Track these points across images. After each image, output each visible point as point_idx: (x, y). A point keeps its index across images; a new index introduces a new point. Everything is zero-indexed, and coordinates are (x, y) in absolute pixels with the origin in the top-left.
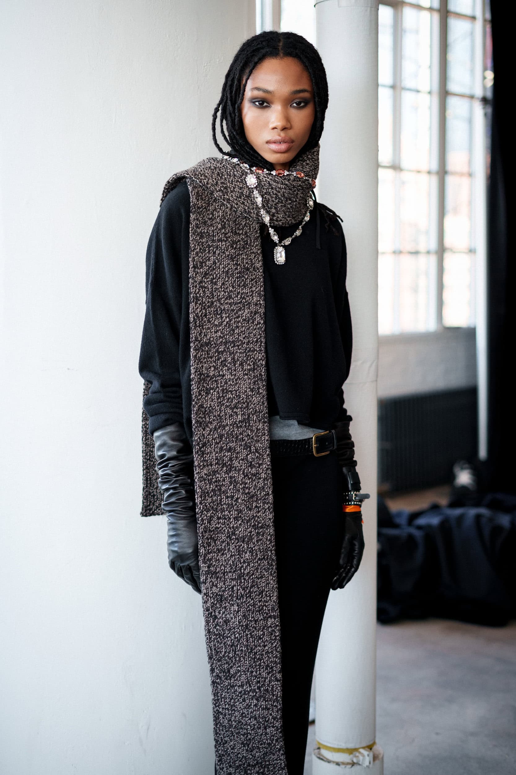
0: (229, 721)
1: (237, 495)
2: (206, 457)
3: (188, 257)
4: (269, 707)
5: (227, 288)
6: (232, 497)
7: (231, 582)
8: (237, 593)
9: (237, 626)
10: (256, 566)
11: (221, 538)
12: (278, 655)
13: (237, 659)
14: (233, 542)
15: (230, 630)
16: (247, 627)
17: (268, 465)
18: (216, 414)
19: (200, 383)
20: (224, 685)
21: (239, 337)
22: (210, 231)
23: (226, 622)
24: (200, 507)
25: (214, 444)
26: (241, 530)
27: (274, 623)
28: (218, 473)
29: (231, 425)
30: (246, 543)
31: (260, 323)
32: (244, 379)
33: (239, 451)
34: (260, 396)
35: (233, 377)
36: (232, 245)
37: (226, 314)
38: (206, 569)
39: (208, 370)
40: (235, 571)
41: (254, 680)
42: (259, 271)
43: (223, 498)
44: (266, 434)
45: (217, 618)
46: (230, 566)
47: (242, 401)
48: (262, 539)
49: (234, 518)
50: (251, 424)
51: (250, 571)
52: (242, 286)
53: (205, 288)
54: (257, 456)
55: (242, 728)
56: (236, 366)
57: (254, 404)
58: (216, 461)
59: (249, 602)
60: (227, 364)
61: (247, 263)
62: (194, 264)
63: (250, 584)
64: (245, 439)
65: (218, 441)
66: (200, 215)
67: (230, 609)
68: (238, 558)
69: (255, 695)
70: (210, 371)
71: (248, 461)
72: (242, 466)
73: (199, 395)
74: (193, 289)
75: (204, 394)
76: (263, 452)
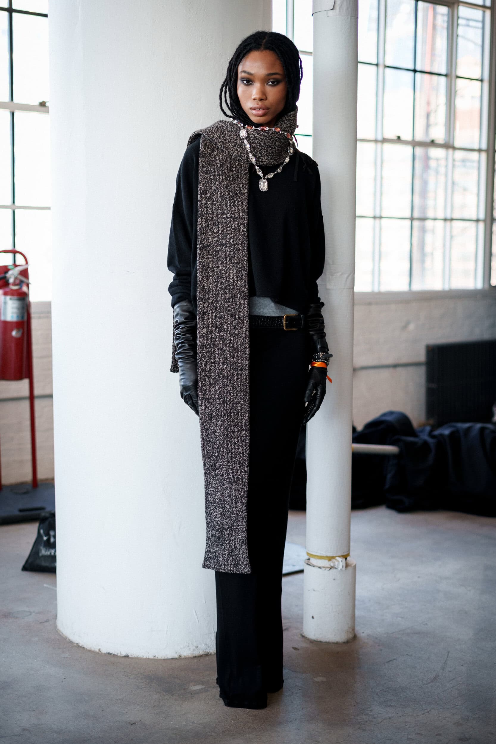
0: (214, 499)
1: (224, 347)
2: (205, 322)
3: (198, 187)
4: (239, 489)
5: (222, 208)
6: (221, 349)
7: (218, 405)
8: (222, 413)
9: (221, 435)
10: (235, 396)
11: (213, 376)
12: (247, 455)
13: (220, 457)
14: (220, 379)
15: (216, 438)
16: (227, 436)
17: (247, 328)
18: (213, 293)
19: (203, 272)
20: (212, 475)
21: (229, 240)
22: (212, 169)
23: (214, 432)
24: (200, 355)
25: (211, 313)
26: (226, 372)
27: (246, 434)
28: (213, 333)
29: (222, 300)
30: (229, 380)
31: (244, 231)
32: (232, 269)
33: (227, 318)
34: (243, 281)
35: (225, 268)
36: (227, 178)
37: (221, 225)
38: (202, 397)
39: (208, 263)
40: (220, 399)
41: (230, 471)
42: (245, 195)
43: (216, 349)
44: (246, 307)
45: (208, 430)
46: (218, 395)
47: (230, 284)
48: (240, 378)
49: (222, 363)
50: (236, 300)
51: (231, 399)
52: (232, 206)
53: (208, 208)
54: (240, 322)
55: (221, 504)
56: (227, 260)
57: (239, 286)
58: (212, 325)
59: (229, 419)
60: (221, 259)
61: (237, 190)
62: (201, 192)
63: (230, 407)
64: (231, 310)
65: (213, 311)
66: (206, 159)
67: (216, 424)
68: (224, 390)
69: (231, 481)
70: (210, 264)
71: (233, 325)
72: (229, 328)
73: (202, 280)
74: (200, 209)
75: (205, 280)
76: (244, 320)
